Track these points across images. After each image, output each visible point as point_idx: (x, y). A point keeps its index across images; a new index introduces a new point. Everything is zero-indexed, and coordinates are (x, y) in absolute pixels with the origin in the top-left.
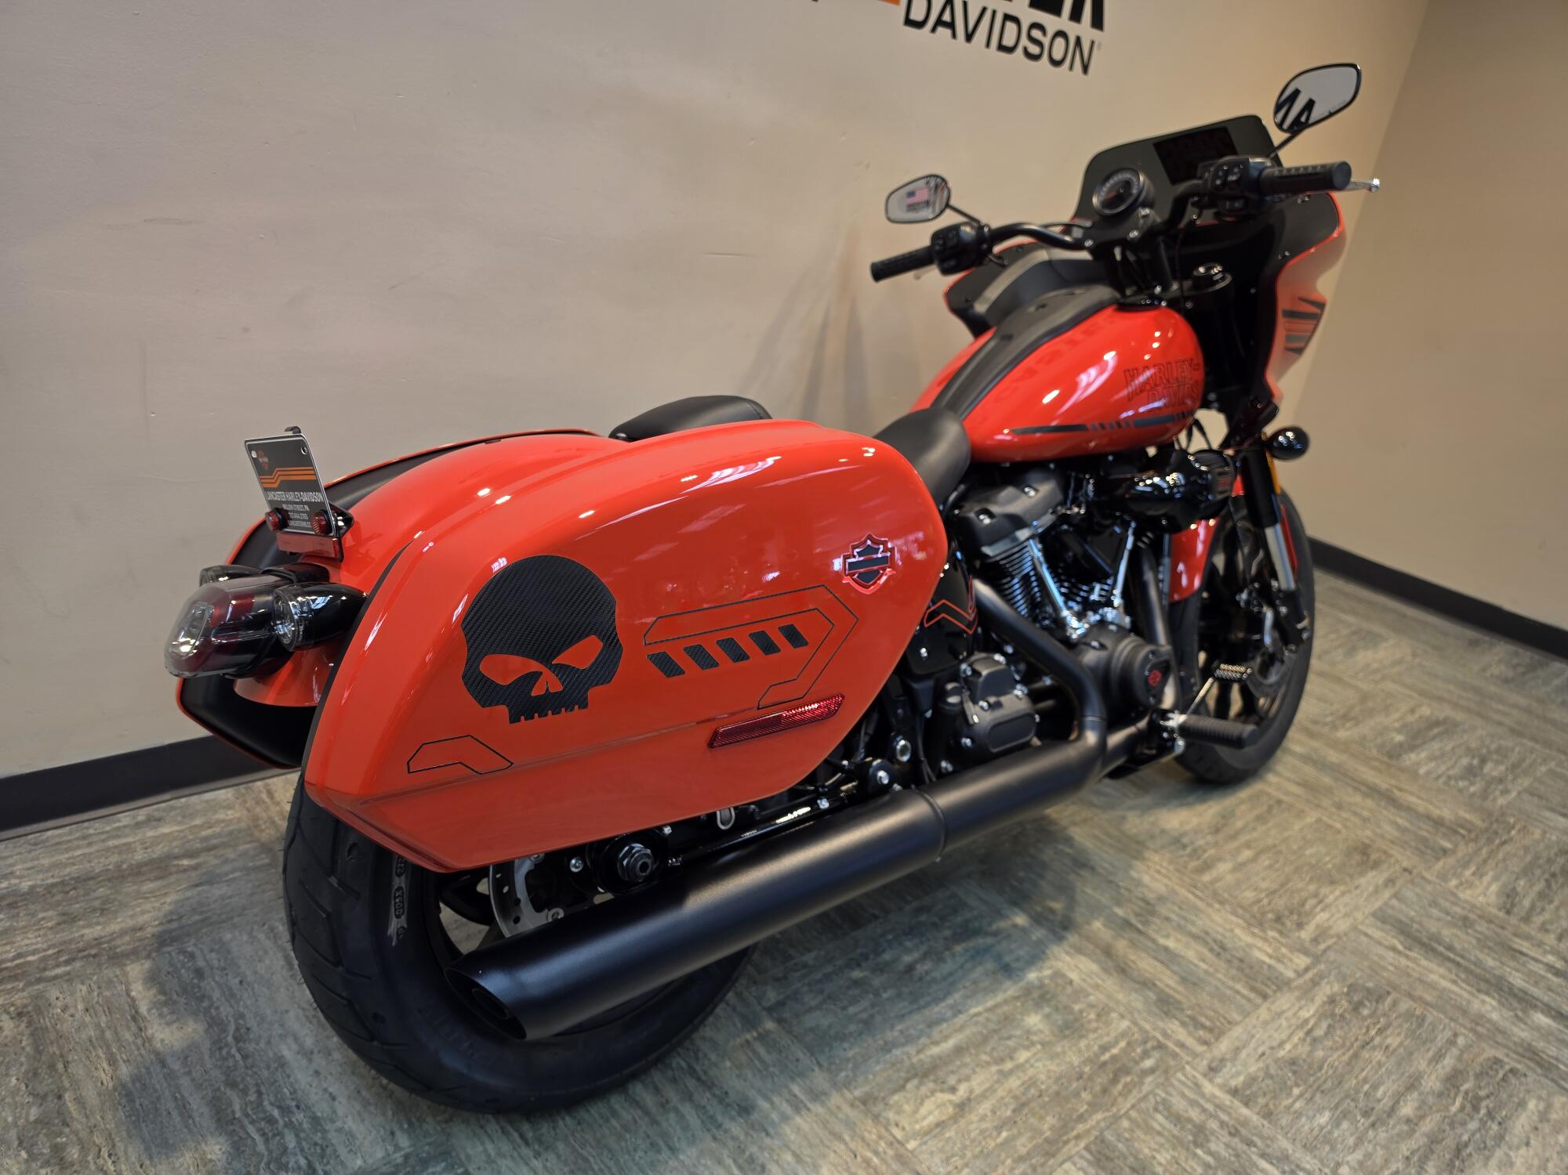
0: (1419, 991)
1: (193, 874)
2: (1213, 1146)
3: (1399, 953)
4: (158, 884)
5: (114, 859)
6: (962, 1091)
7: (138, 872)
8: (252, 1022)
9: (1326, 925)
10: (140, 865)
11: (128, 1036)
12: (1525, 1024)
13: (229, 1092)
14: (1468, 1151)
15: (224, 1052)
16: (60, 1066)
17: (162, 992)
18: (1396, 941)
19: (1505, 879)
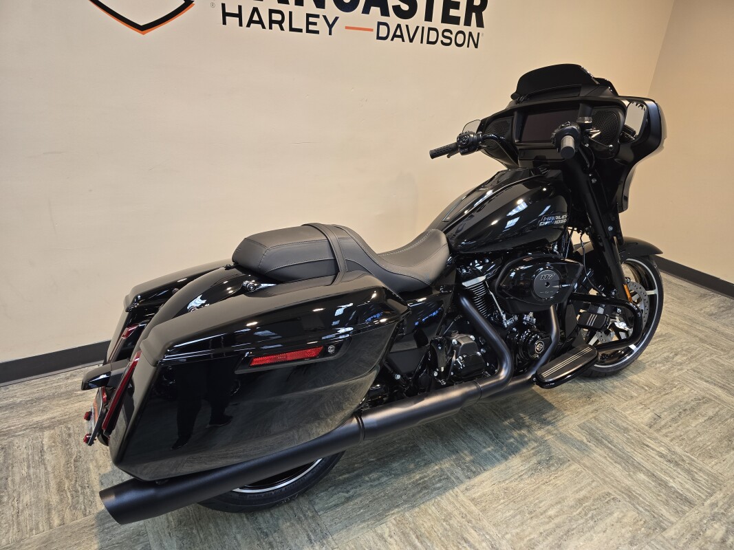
1: (81, 397)
3: (584, 443)
4: (66, 401)
5: (54, 391)
6: (351, 493)
7: (60, 396)
8: (82, 455)
10: (62, 393)
11: (37, 458)
12: (632, 478)
13: (65, 480)
14: (573, 532)
15: (69, 465)
16: (10, 468)
17: (54, 442)
18: (584, 438)
19: (657, 411)
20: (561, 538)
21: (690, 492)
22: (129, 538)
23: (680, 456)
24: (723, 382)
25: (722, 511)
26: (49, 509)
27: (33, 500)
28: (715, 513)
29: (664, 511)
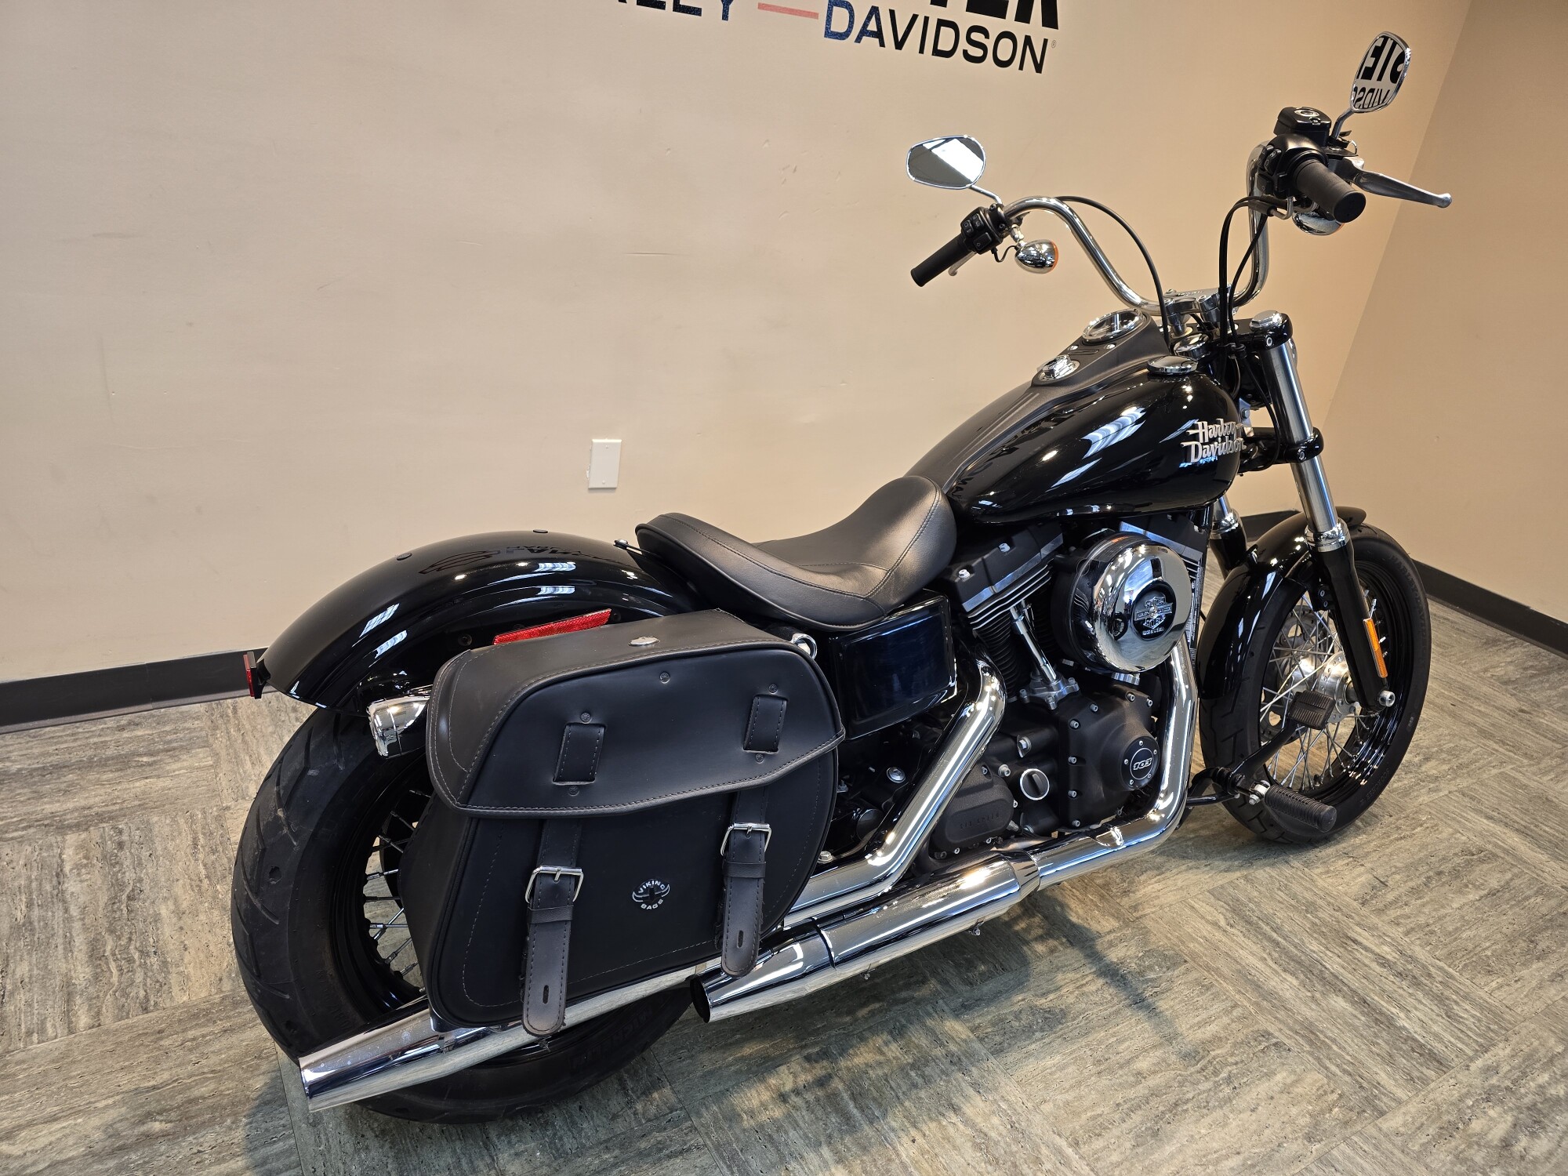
0: (1220, 964)
1: (148, 769)
2: (928, 1071)
3: (1219, 927)
4: (117, 774)
5: (90, 753)
7: (104, 763)
8: (146, 887)
9: (1154, 895)
10: (108, 759)
11: (48, 887)
12: (1318, 1005)
13: (107, 936)
14: (1185, 1107)
15: (116, 906)
17: (86, 857)
18: (1221, 917)
19: (1380, 872)
20: (1159, 1117)
21: (1440, 1040)
22: (238, 1063)
23: (1424, 967)
24: (1523, 820)
25: (1508, 1083)
26: (69, 994)
27: (35, 972)
28: (1493, 1086)
29: (1383, 1075)
